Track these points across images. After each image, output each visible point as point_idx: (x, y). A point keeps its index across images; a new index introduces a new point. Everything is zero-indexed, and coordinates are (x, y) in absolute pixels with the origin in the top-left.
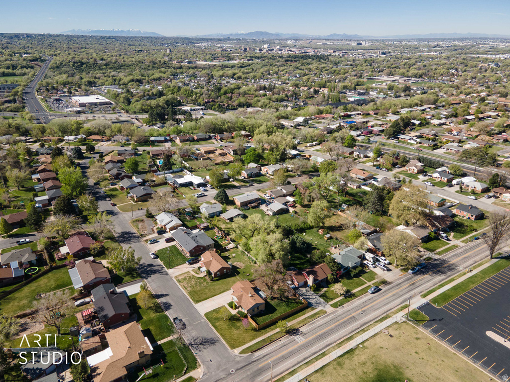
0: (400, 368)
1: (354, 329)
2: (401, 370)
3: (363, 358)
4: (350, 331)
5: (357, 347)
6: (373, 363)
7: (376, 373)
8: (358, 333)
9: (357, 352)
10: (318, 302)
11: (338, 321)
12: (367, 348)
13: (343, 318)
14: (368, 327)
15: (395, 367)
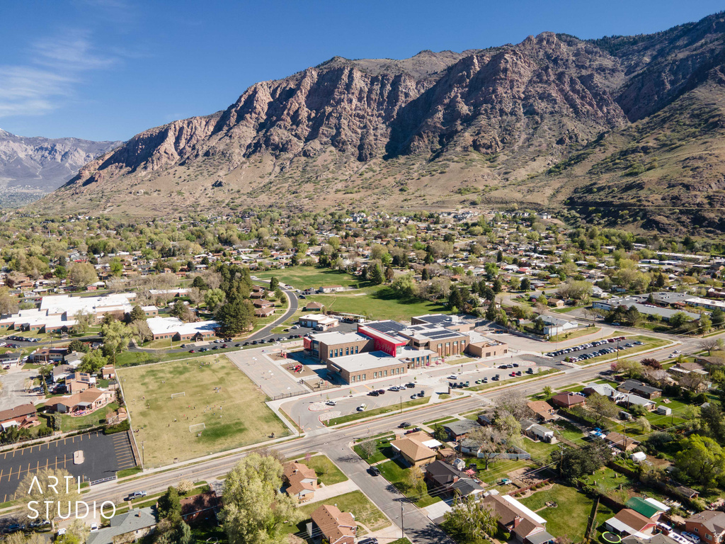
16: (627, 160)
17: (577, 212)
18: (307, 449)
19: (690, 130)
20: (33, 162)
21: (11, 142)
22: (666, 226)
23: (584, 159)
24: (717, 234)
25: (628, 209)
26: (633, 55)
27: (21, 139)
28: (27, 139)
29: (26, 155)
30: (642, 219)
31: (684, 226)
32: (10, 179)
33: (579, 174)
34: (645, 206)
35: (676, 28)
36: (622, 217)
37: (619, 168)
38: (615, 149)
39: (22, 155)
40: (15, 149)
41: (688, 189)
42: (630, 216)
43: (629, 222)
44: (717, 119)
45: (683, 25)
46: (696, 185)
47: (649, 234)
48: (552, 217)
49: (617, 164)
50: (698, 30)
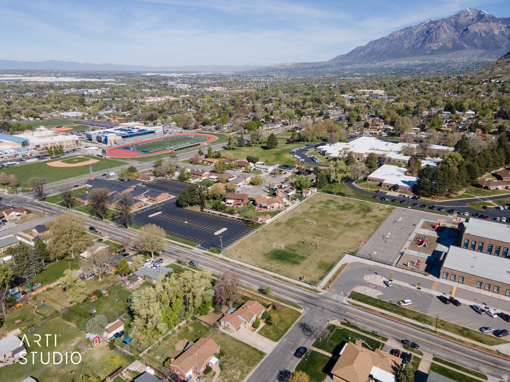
18: (301, 302)
20: (503, 37)
21: (492, 23)
27: (500, 19)
28: (504, 19)
29: (500, 32)
32: (482, 51)
39: (496, 32)
40: (493, 28)
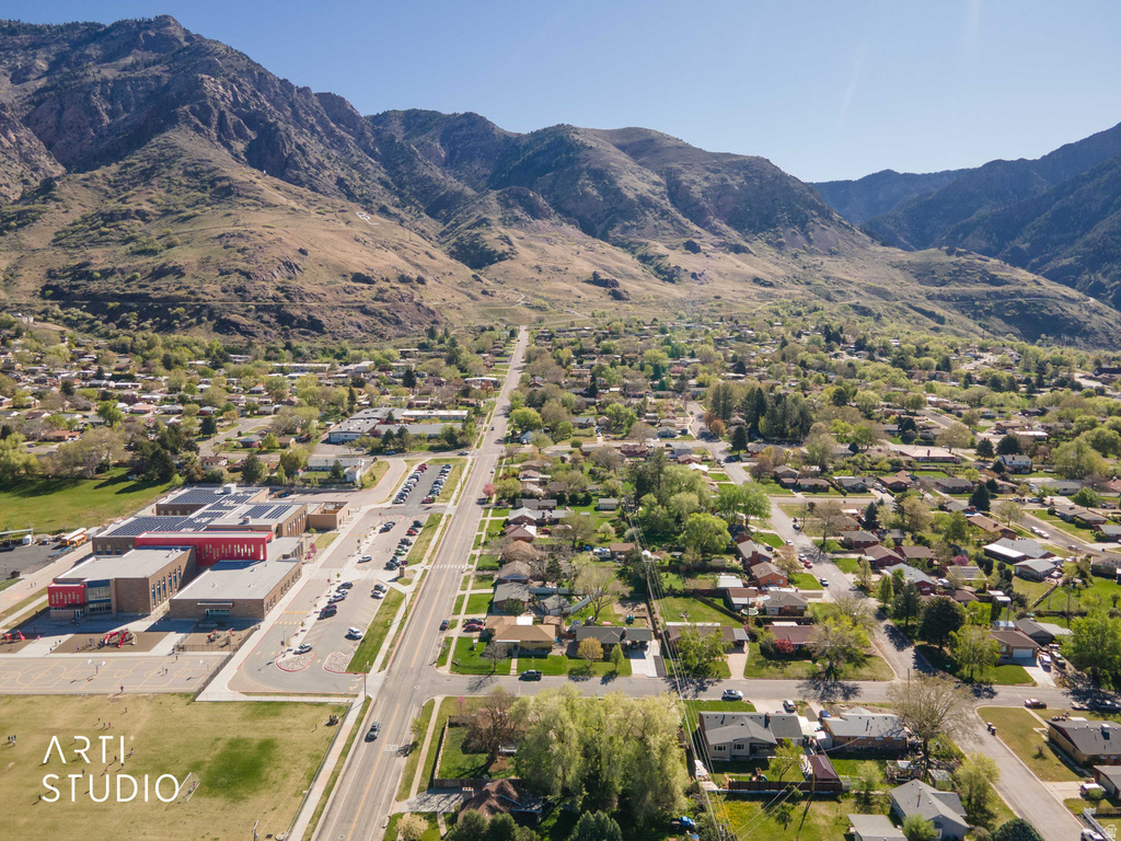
0: (233, 802)
1: (334, 807)
2: (231, 799)
3: (292, 780)
4: (338, 800)
5: (309, 788)
6: (275, 783)
7: (264, 777)
8: (324, 806)
9: (305, 783)
10: (427, 804)
11: (367, 800)
12: (295, 795)
13: (364, 808)
14: (315, 825)
15: (243, 798)
16: (121, 229)
17: (84, 310)
19: (192, 193)
22: (250, 329)
23: (34, 220)
24: (313, 336)
25: (184, 306)
26: (16, 52)
30: (209, 319)
31: (271, 327)
33: (36, 245)
34: (205, 301)
35: (75, 26)
36: (177, 316)
37: (112, 240)
38: (82, 208)
41: (249, 278)
42: (192, 316)
43: (191, 325)
44: (227, 183)
45: (86, 24)
46: (258, 273)
47: (232, 340)
48: (35, 320)
49: (106, 233)
50: (113, 38)
